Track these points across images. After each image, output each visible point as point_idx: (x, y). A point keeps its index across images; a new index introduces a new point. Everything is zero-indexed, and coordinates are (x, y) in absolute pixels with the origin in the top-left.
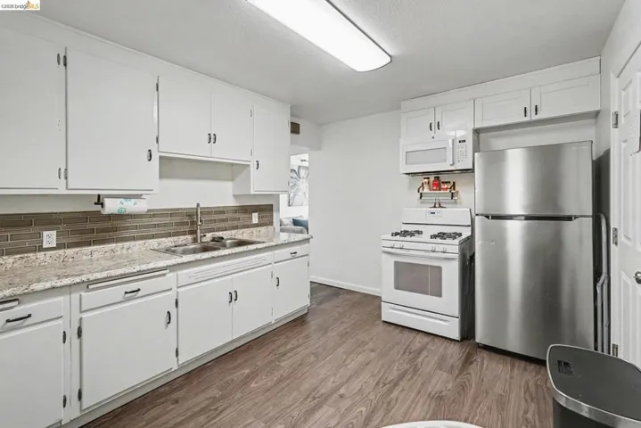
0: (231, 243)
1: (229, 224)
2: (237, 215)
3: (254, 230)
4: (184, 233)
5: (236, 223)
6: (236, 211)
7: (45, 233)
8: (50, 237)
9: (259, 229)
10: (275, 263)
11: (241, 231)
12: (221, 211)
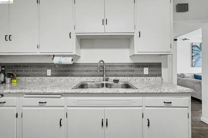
0: (122, 85)
1: (126, 73)
2: (132, 69)
3: (145, 78)
4: (100, 76)
5: (131, 73)
6: (131, 66)
7: (48, 70)
8: (49, 72)
9: (148, 78)
10: (146, 107)
11: (134, 78)
12: (122, 65)
